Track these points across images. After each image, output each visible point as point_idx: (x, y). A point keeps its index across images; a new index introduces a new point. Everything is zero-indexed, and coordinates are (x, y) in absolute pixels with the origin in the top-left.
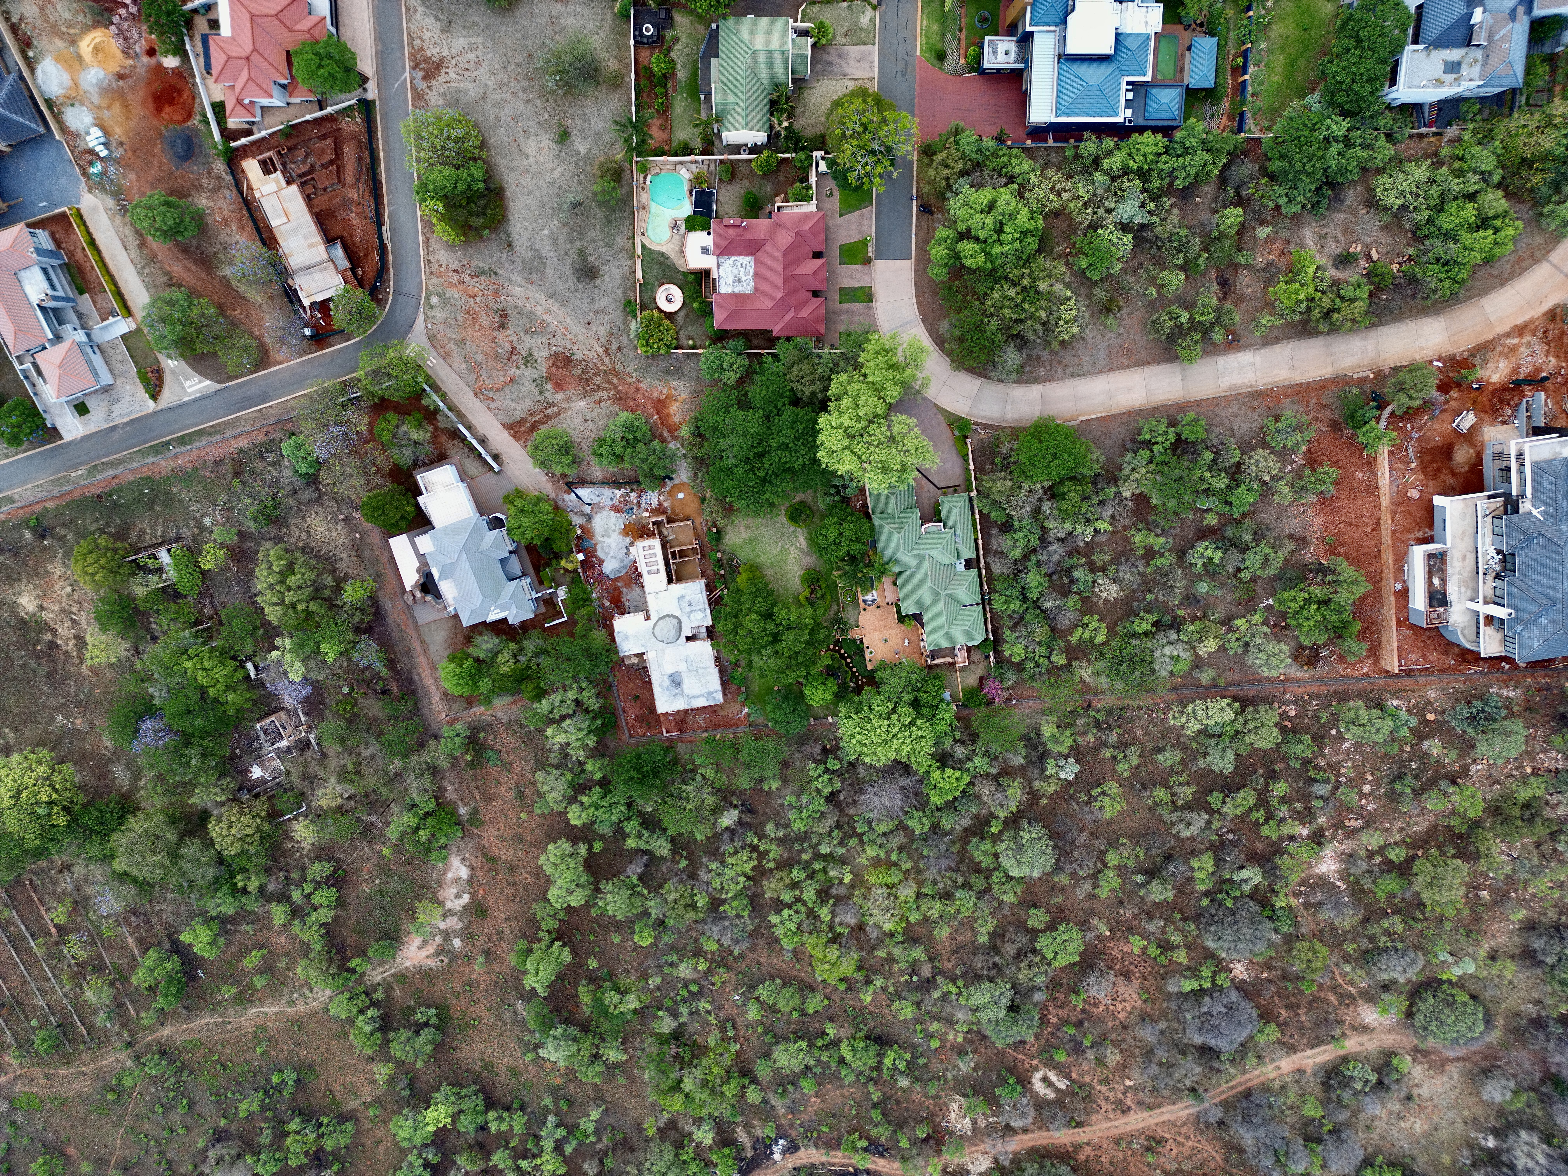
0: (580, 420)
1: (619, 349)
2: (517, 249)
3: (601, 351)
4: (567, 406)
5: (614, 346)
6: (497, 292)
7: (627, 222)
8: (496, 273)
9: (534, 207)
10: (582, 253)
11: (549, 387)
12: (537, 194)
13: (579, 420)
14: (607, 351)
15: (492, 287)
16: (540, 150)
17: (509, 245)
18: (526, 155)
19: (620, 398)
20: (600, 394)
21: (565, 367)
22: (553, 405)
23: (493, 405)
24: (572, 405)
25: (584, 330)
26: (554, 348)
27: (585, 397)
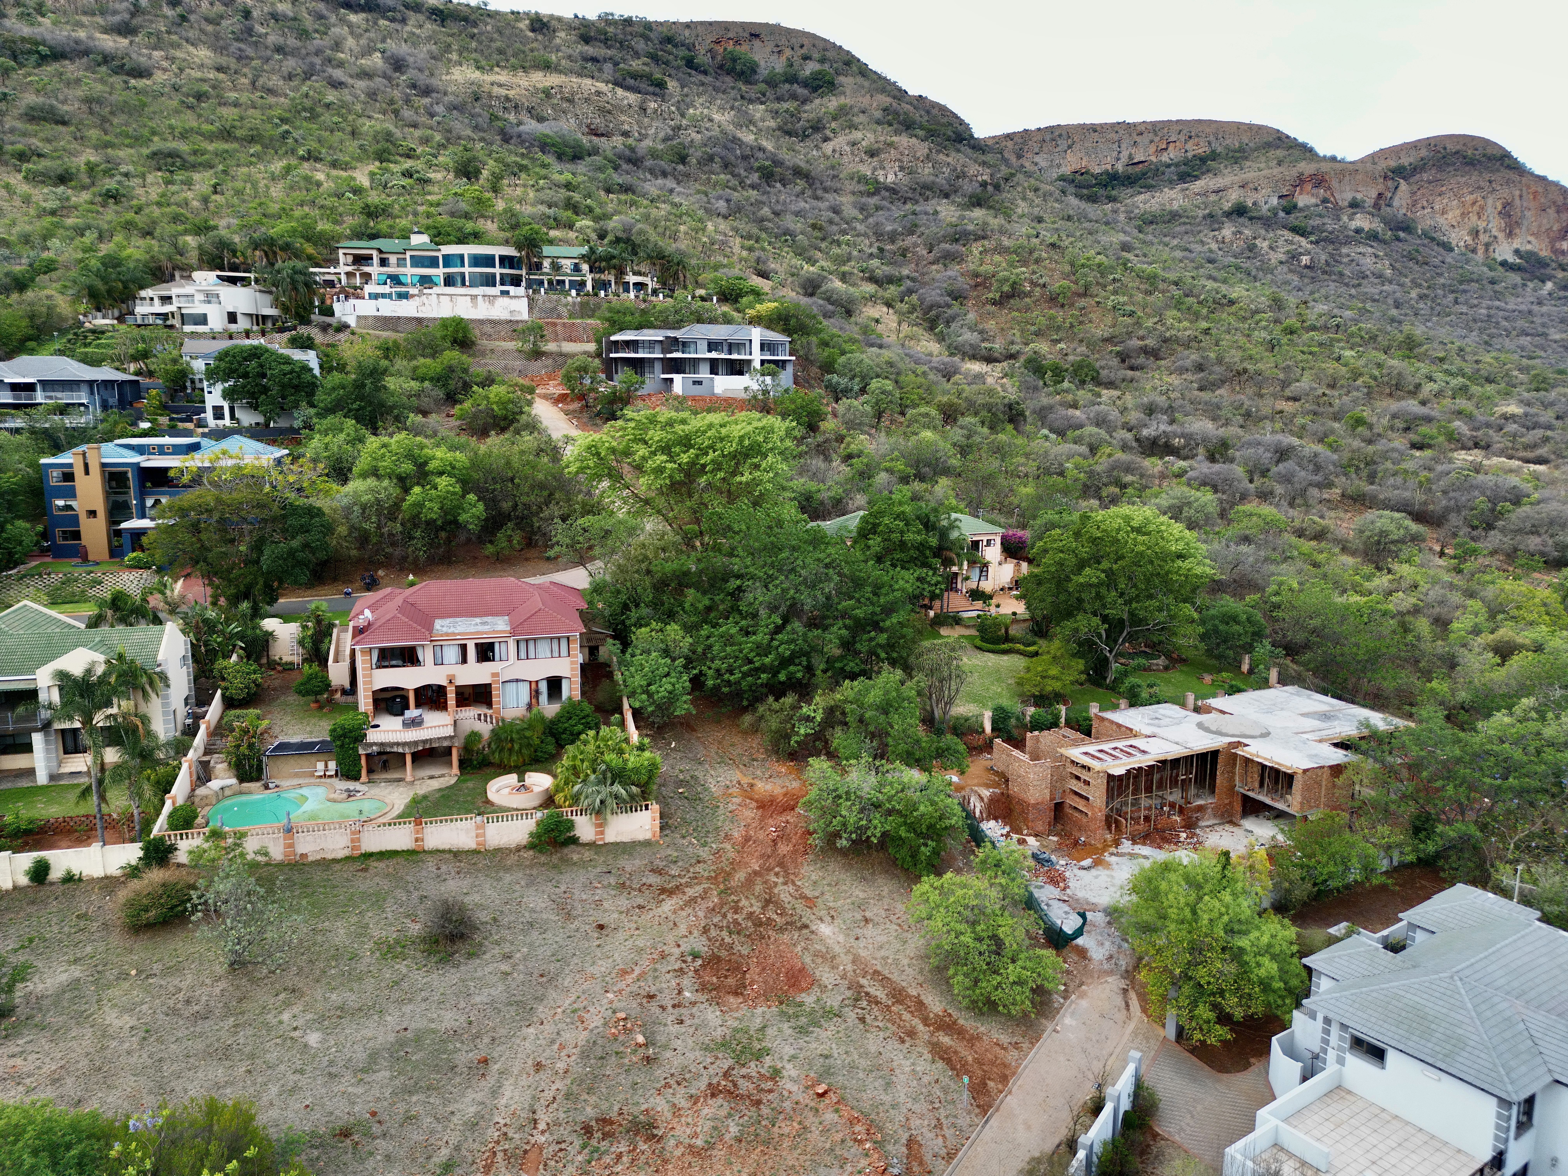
8: (451, 1167)
10: (395, 950)
11: (807, 999)
13: (875, 934)
14: (668, 892)
21: (736, 969)
24: (837, 949)
25: (621, 935)
26: (687, 994)
27: (806, 926)
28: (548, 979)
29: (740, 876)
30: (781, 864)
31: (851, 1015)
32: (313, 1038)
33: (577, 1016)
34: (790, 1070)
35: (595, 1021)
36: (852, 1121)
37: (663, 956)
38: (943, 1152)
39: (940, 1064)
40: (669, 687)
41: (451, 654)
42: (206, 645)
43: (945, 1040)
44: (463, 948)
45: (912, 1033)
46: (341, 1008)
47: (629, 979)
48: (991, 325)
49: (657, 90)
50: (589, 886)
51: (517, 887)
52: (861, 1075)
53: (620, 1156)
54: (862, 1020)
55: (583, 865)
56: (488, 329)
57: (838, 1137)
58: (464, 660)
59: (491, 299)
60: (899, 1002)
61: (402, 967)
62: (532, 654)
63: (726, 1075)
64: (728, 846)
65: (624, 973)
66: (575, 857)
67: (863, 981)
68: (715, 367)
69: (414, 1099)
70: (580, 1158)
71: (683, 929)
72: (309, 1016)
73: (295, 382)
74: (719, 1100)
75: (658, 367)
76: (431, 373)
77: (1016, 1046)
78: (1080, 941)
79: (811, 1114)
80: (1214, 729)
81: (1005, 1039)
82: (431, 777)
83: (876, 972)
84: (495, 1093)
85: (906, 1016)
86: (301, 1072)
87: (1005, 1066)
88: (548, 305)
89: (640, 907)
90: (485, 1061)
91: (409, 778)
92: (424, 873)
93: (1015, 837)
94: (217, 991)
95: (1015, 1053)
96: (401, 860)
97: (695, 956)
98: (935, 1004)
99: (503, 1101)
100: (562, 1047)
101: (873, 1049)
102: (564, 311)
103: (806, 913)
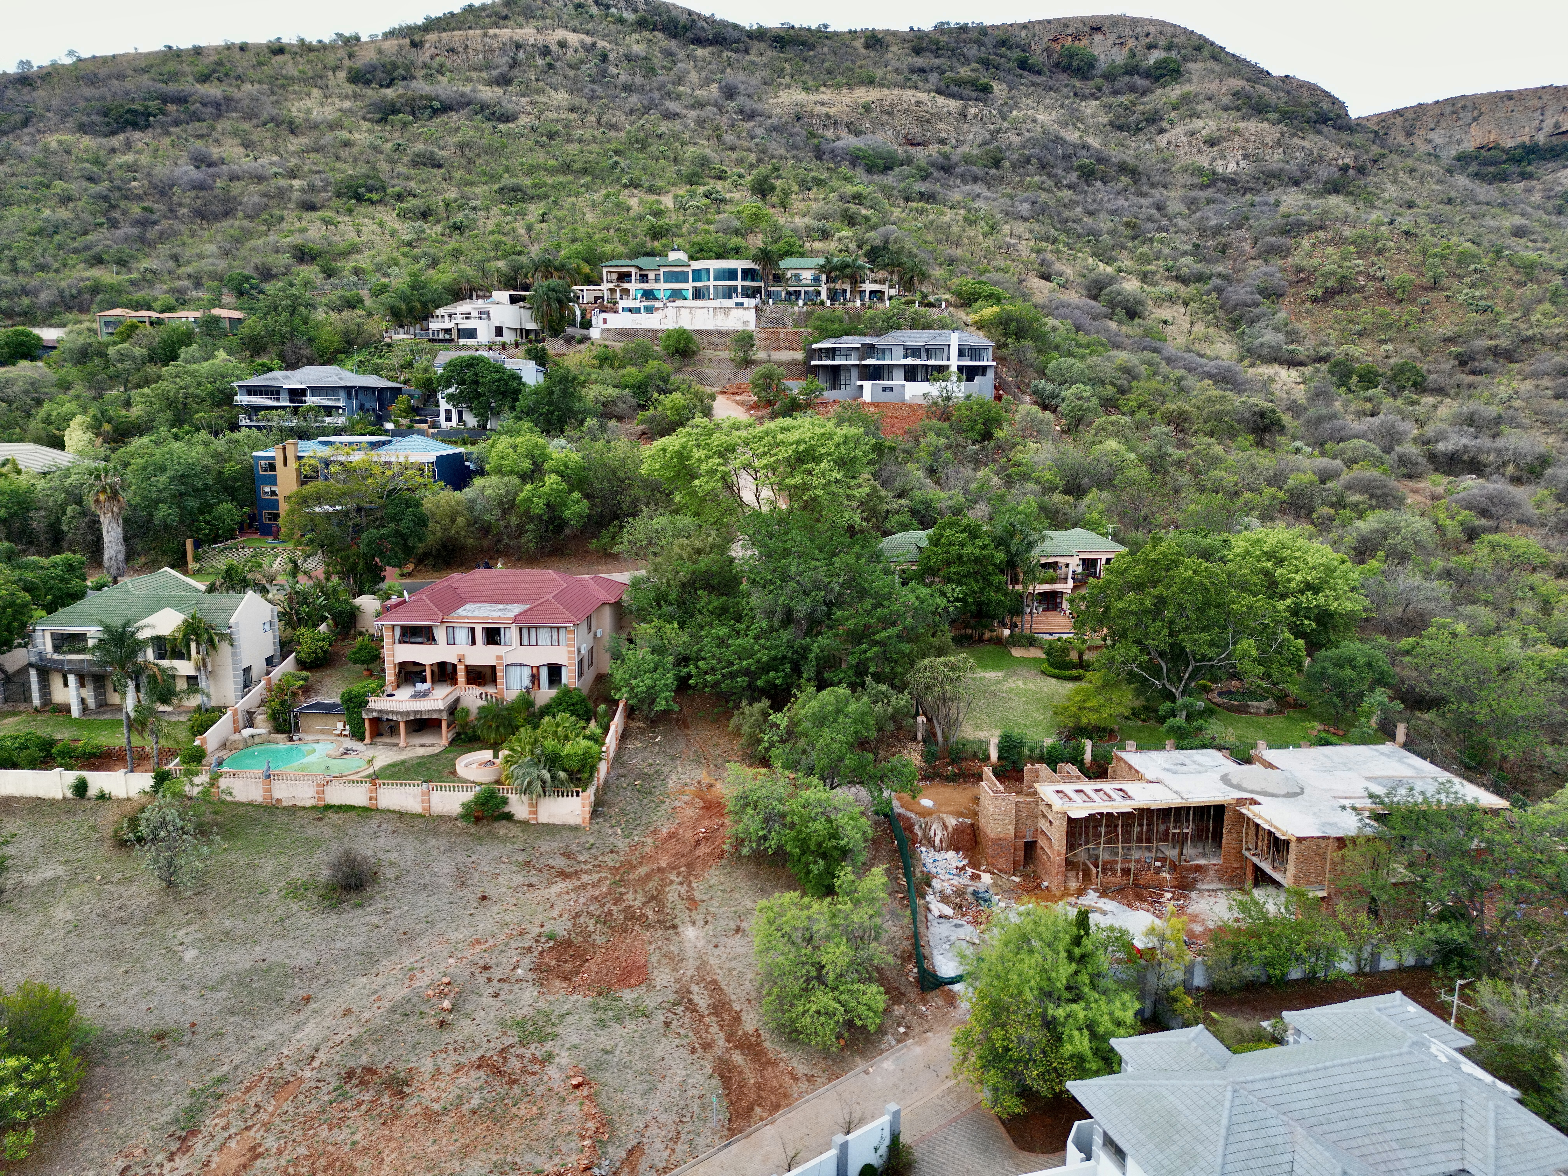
0: (735, 941)
2: (185, 1021)
4: (691, 964)
8: (219, 1081)
11: (628, 995)
13: (736, 944)
17: (160, 1037)
21: (580, 956)
22: (684, 993)
24: (691, 953)
25: (496, 908)
26: (519, 971)
27: (675, 927)
28: (408, 937)
29: (643, 870)
30: (690, 866)
31: (659, 1018)
33: (410, 974)
34: (564, 1058)
35: (422, 981)
36: (588, 1117)
37: (522, 933)
38: (661, 1166)
39: (716, 1081)
40: (648, 682)
41: (462, 636)
42: (297, 614)
43: (738, 1058)
44: (355, 898)
45: (708, 1046)
46: (227, 934)
47: (478, 948)
48: (1304, 326)
49: (981, 95)
50: (498, 859)
51: (435, 852)
52: (629, 1076)
53: (360, 1104)
54: (667, 1024)
55: (506, 839)
56: (715, 339)
57: (567, 1128)
58: (473, 642)
59: (727, 310)
60: (717, 1014)
61: (295, 907)
62: (533, 642)
63: (504, 1051)
64: (650, 841)
65: (477, 942)
66: (502, 832)
67: (695, 988)
68: (911, 373)
69: (233, 1019)
70: (326, 1098)
71: (555, 913)
72: (199, 936)
73: (502, 389)
74: (481, 1073)
75: (854, 373)
76: (633, 382)
77: (810, 1079)
78: (957, 987)
79: (555, 1102)
80: (1234, 782)
81: (802, 1069)
82: (422, 746)
83: (715, 982)
84: (298, 1027)
85: (714, 1028)
86: (164, 980)
87: (786, 1096)
88: (775, 315)
89: (531, 886)
90: (308, 999)
91: (402, 744)
92: (365, 829)
93: (969, 871)
94: (146, 902)
95: (804, 1085)
96: (352, 814)
97: (551, 938)
98: (750, 1023)
99: (299, 1036)
100: (379, 999)
101: (658, 1054)
102: (789, 320)
103: (682, 915)
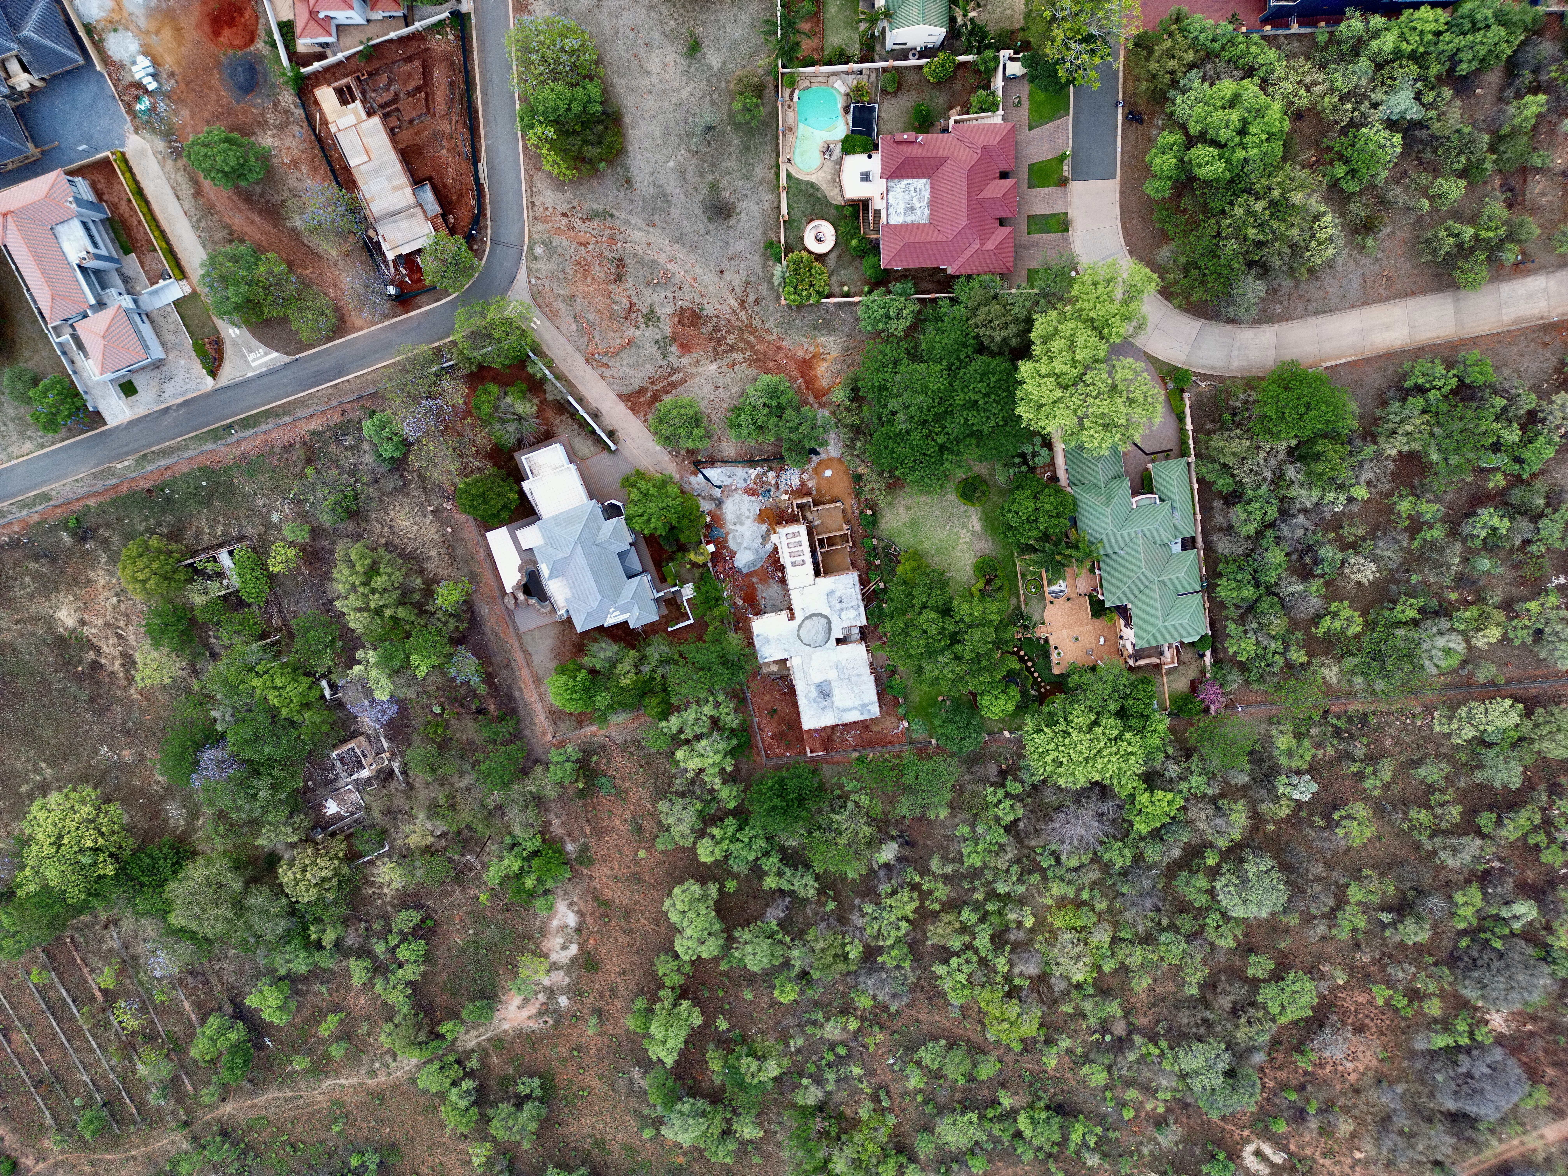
0: (711, 387)
1: (757, 301)
2: (637, 185)
3: (735, 304)
4: (694, 371)
5: (752, 298)
6: (612, 239)
7: (768, 148)
8: (611, 216)
9: (658, 135)
10: (714, 188)
11: (674, 349)
12: (661, 118)
13: (708, 388)
14: (742, 304)
15: (607, 232)
16: (665, 66)
17: (628, 181)
18: (648, 73)
19: (758, 360)
20: (735, 355)
21: (692, 325)
22: (678, 370)
23: (608, 373)
24: (700, 370)
25: (716, 280)
26: (680, 303)
27: (716, 360)
28: (694, 249)
29: (752, 339)
31: (664, 363)
32: (671, 164)
34: (638, 333)
35: (670, 266)
36: (615, 348)
37: (703, 296)
39: (638, 388)
43: (649, 395)
44: (714, 215)
45: (653, 383)
46: (686, 171)
47: (691, 281)
50: (749, 269)
51: (751, 237)
52: (635, 358)
54: (661, 367)
55: (765, 267)
57: (611, 342)
60: (669, 384)
61: (705, 191)
63: (639, 310)
64: (775, 337)
65: (695, 279)
70: (610, 257)
71: (718, 307)
72: (683, 161)
74: (628, 305)
77: (646, 421)
79: (620, 335)
81: (648, 417)
83: (686, 381)
84: (640, 229)
85: (661, 384)
87: (637, 412)
89: (733, 290)
90: (654, 226)
92: (764, 195)
93: (789, 489)
95: (642, 418)
96: (773, 184)
97: (702, 309)
98: (665, 397)
99: (636, 232)
100: (658, 253)
101: (646, 366)
103: (724, 362)
